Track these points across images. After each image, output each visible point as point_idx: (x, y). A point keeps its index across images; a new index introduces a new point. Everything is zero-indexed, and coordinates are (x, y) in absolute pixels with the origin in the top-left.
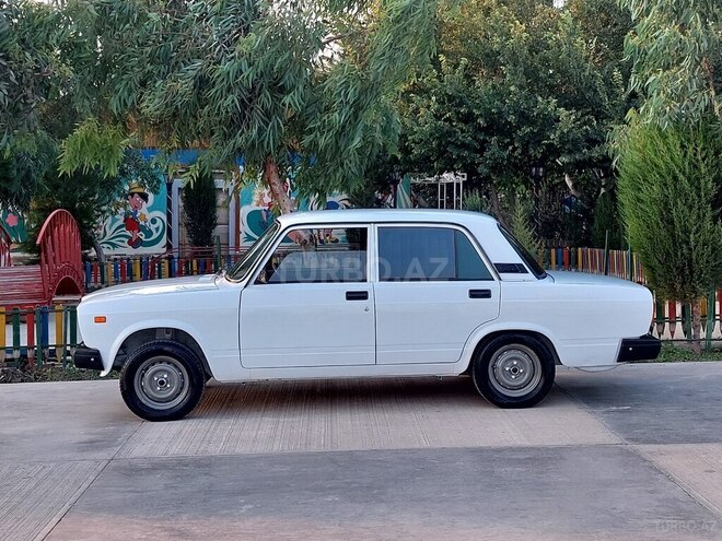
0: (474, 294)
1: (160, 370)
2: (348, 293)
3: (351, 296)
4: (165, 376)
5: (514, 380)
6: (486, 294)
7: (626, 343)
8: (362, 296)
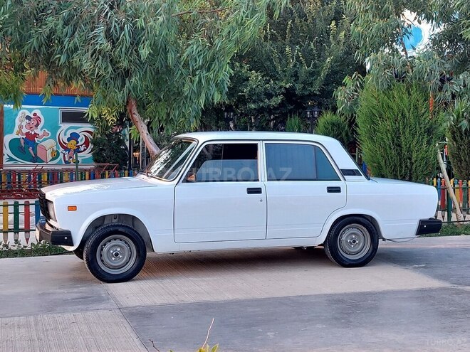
0: (331, 190)
1: (114, 246)
2: (248, 189)
3: (251, 191)
4: (119, 249)
5: (353, 249)
6: (337, 190)
7: (422, 222)
8: (258, 191)
